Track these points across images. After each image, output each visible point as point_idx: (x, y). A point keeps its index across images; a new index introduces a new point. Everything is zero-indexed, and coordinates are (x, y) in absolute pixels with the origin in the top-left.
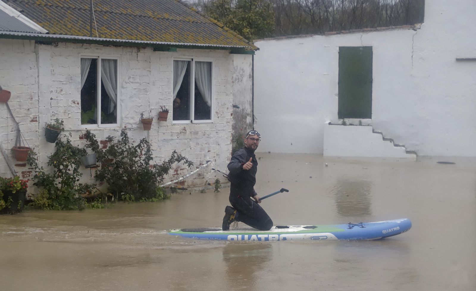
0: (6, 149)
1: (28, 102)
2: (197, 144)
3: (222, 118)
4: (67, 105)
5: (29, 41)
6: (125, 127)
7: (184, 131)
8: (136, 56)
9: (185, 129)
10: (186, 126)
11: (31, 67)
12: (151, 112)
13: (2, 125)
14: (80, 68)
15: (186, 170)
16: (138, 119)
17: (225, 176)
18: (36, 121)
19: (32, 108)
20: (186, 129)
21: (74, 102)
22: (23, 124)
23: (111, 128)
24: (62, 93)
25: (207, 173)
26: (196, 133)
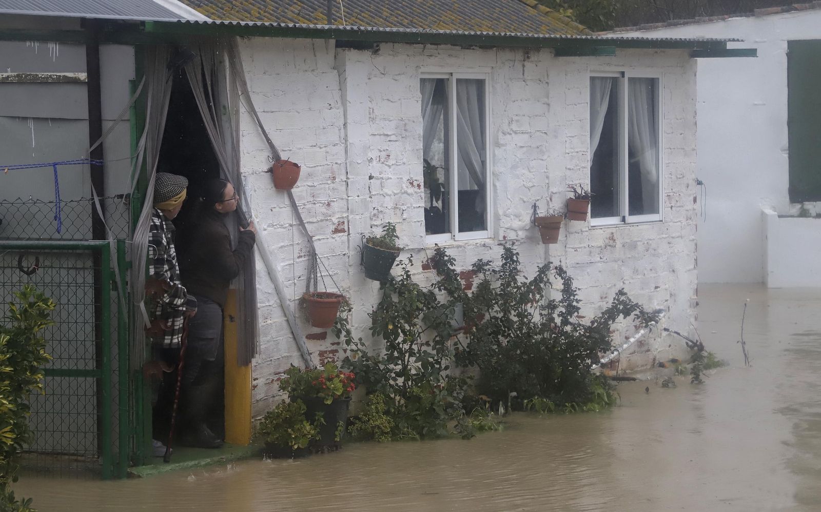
0: (289, 300)
1: (327, 186)
2: (636, 271)
3: (679, 209)
4: (399, 191)
5: (323, 40)
6: (504, 237)
7: (611, 242)
8: (522, 68)
9: (612, 238)
10: (614, 230)
11: (330, 105)
12: (551, 199)
13: (282, 244)
14: (420, 102)
15: (619, 332)
16: (527, 219)
17: (690, 343)
18: (343, 231)
19: (335, 200)
20: (615, 237)
21: (412, 184)
22: (319, 240)
23: (478, 241)
24: (391, 162)
25: (655, 340)
26: (633, 246)
